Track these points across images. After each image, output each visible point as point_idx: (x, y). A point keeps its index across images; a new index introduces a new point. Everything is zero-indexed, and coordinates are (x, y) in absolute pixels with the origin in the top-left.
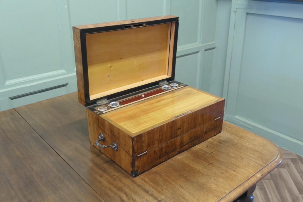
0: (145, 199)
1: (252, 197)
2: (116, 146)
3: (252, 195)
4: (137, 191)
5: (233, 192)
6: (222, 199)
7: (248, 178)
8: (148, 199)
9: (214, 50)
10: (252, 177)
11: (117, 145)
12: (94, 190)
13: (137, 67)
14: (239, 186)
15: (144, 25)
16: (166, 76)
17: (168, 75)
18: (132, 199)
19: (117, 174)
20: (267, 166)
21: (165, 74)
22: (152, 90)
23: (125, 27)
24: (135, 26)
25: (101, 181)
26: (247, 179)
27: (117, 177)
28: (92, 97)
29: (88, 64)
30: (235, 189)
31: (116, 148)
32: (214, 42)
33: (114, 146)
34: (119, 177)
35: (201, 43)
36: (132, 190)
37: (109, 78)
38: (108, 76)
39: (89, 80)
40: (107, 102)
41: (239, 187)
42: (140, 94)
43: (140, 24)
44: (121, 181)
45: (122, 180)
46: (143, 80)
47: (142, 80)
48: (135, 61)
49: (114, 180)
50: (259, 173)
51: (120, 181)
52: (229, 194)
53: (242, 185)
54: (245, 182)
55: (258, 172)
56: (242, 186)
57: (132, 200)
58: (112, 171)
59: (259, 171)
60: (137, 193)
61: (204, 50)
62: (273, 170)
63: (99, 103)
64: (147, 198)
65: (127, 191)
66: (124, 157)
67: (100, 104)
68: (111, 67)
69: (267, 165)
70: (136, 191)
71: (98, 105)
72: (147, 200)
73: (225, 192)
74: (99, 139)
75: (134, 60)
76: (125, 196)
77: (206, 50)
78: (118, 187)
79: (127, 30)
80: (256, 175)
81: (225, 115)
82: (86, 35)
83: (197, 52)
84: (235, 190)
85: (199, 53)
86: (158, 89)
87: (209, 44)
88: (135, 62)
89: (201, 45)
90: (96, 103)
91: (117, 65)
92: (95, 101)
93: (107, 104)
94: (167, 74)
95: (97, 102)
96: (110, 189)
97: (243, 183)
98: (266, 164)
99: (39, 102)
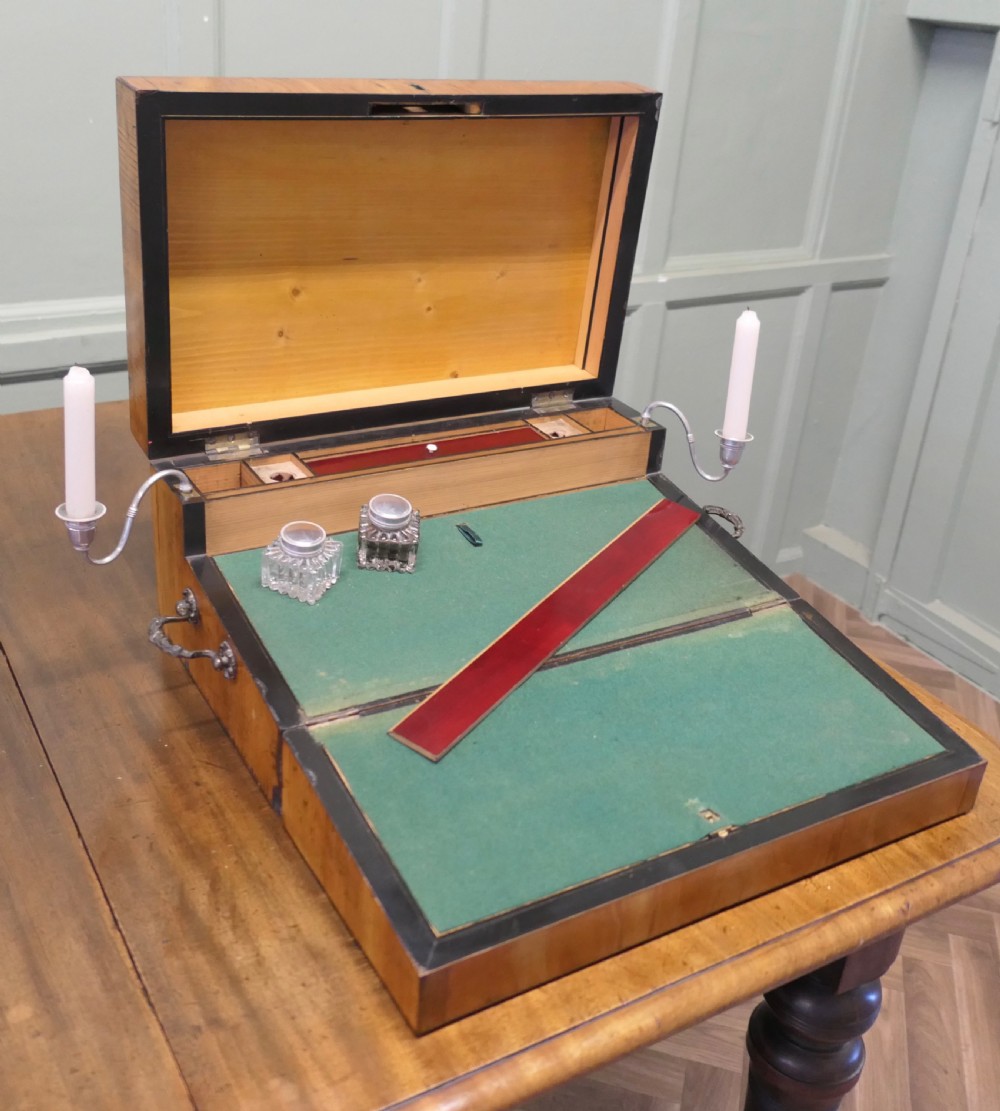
0: (291, 924)
1: (872, 997)
2: (230, 659)
3: (877, 988)
4: (270, 877)
5: (727, 966)
6: (656, 996)
7: (826, 910)
8: (303, 927)
9: (880, 291)
10: (850, 908)
11: (235, 656)
12: (80, 835)
13: (429, 309)
14: (765, 944)
15: (475, 110)
16: (574, 373)
17: (584, 368)
18: (233, 909)
19: (212, 780)
20: (947, 870)
21: (573, 363)
22: (487, 428)
23: (368, 110)
24: (429, 109)
25: (129, 800)
26: (821, 916)
27: (209, 793)
28: (184, 421)
29: (170, 264)
30: (742, 954)
31: (231, 669)
32: (884, 256)
33: (225, 659)
34: (217, 795)
35: (818, 252)
36: (250, 868)
37: (282, 341)
38: (281, 334)
39: (172, 343)
40: (258, 451)
41: (766, 948)
42: (419, 438)
43: (452, 103)
44: (217, 814)
45: (222, 813)
46: (455, 375)
47: (448, 372)
48: (419, 280)
49: (190, 806)
50: (892, 894)
51: (214, 815)
52: (703, 977)
53: (784, 940)
54: (806, 931)
55: (887, 891)
56: (783, 945)
57: (227, 914)
58: (197, 763)
59: (894, 888)
60: (264, 885)
61: (828, 285)
62: (974, 892)
63: (219, 450)
64: (300, 921)
65: (227, 866)
66: (254, 715)
67: (220, 457)
68: (296, 292)
69: (950, 864)
70: (264, 875)
71: (211, 458)
72: (299, 931)
73: (685, 964)
74: (178, 613)
75: (416, 275)
76: (207, 887)
77: (837, 288)
78: (191, 842)
79: (384, 126)
80: (877, 902)
81: (887, 591)
82: (167, 122)
83: (796, 292)
84: (741, 959)
85: (805, 299)
86: (519, 423)
87: (854, 263)
88: (421, 285)
89: (816, 261)
90: (203, 449)
91: (326, 287)
92: (196, 441)
93: (250, 463)
94: (581, 366)
95: (208, 447)
96: (151, 844)
97: (791, 933)
98: (942, 856)
99: (22, 415)
